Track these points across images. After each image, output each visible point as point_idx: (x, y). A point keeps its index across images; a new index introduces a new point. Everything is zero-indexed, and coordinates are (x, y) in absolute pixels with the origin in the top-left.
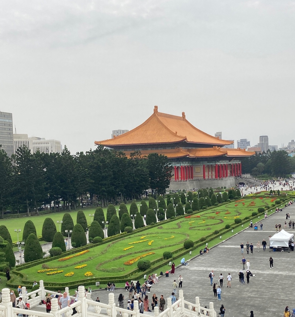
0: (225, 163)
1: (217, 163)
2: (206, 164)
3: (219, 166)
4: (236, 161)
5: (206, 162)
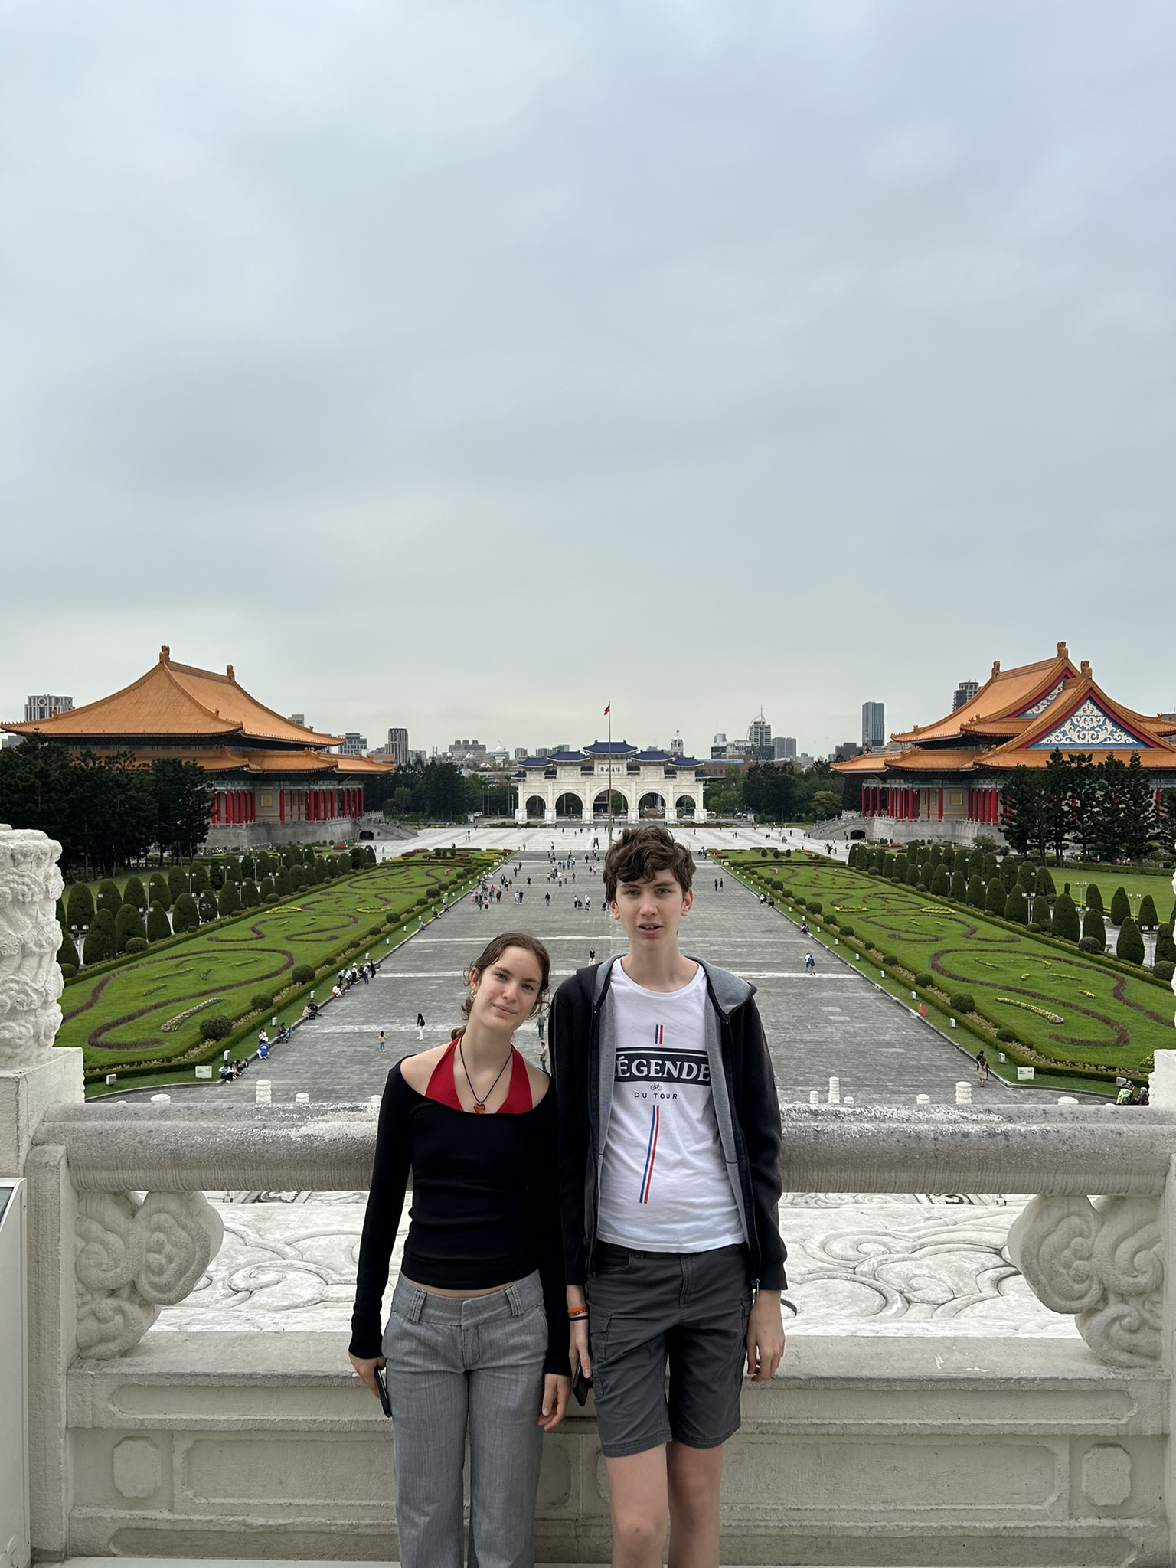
0: (331, 787)
1: (312, 787)
2: (287, 788)
3: (316, 794)
4: (352, 782)
5: (287, 783)
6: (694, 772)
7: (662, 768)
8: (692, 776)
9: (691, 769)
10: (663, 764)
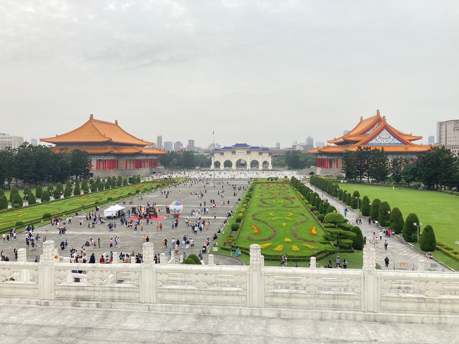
4: (153, 157)
5: (128, 157)
6: (268, 153)
7: (258, 152)
8: (267, 154)
9: (267, 152)
10: (258, 151)
